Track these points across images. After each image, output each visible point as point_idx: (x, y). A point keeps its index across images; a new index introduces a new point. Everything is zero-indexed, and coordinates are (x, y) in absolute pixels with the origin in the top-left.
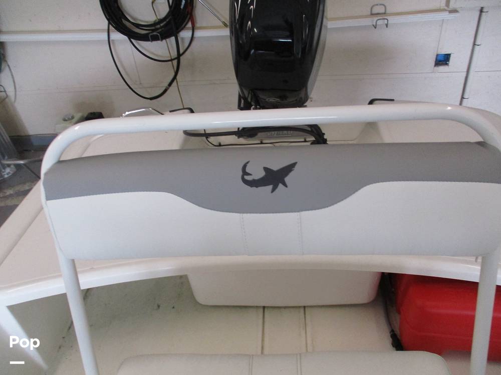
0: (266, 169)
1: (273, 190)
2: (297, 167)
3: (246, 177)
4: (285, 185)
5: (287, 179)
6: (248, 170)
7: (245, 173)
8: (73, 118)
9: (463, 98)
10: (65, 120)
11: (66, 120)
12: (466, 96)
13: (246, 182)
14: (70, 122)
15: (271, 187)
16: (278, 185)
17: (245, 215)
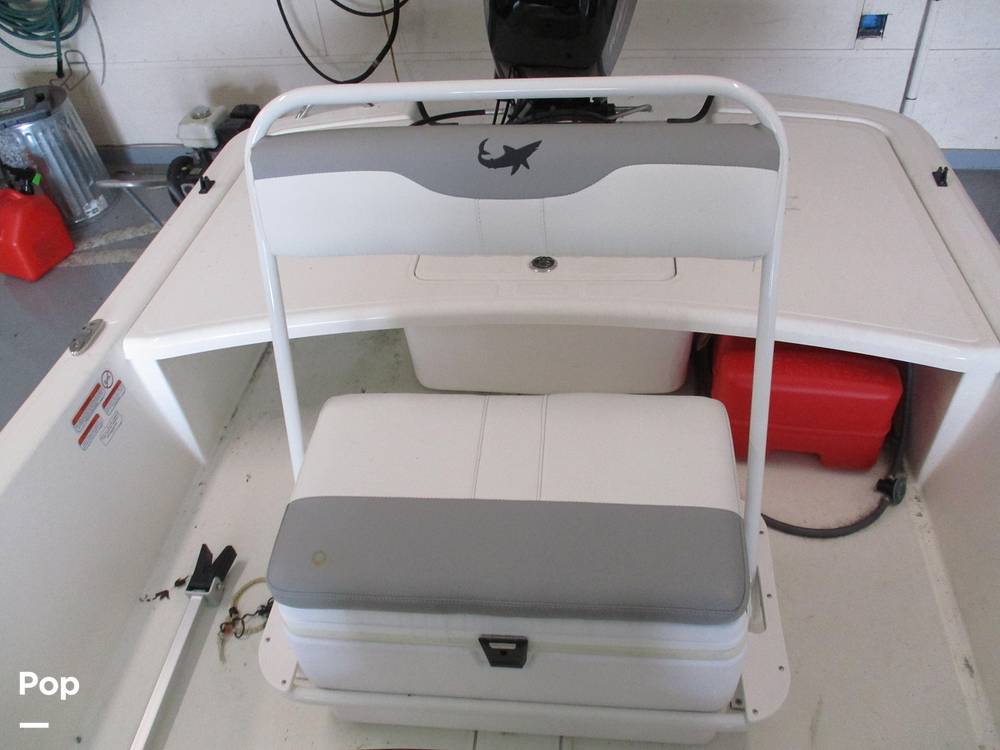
0: (506, 148)
1: (513, 172)
2: (541, 145)
3: (483, 156)
4: (527, 166)
5: (529, 160)
6: (486, 149)
7: (482, 151)
8: (208, 114)
9: (906, 98)
10: (195, 117)
11: (198, 118)
12: (911, 95)
13: (482, 161)
14: (206, 122)
15: (511, 168)
16: (518, 166)
17: (481, 201)
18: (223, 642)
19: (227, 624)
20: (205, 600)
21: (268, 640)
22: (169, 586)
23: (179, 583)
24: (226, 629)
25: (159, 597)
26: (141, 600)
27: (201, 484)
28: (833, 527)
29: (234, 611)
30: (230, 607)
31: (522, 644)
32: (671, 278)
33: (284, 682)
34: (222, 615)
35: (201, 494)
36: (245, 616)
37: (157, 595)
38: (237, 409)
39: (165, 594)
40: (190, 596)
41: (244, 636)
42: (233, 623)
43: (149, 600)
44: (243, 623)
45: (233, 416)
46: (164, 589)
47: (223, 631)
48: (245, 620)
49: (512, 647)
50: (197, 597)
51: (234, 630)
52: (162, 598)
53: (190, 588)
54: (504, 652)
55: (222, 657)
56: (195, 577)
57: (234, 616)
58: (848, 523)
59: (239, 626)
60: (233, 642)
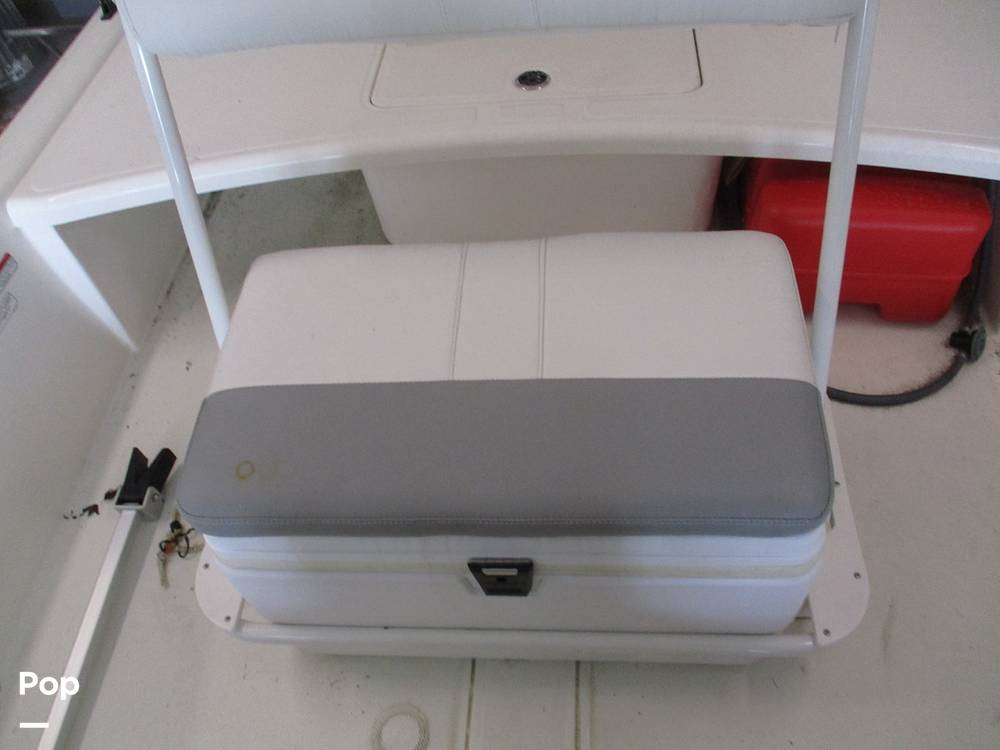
18: (164, 563)
19: (166, 542)
20: (140, 514)
21: (207, 566)
22: (98, 499)
23: (109, 496)
24: (167, 548)
25: (87, 513)
26: (66, 518)
27: (132, 375)
28: (896, 393)
29: (176, 525)
30: (171, 521)
31: (526, 568)
32: (696, 89)
33: (228, 618)
34: (162, 532)
35: (133, 387)
36: (189, 531)
37: (84, 510)
38: (172, 285)
39: (94, 509)
40: (120, 511)
41: (188, 555)
42: (175, 540)
43: (75, 518)
44: (187, 540)
45: (169, 292)
46: (91, 504)
47: (164, 550)
48: (189, 536)
49: (513, 572)
50: (129, 513)
51: (177, 548)
52: (90, 514)
53: (121, 502)
54: (502, 579)
55: (165, 582)
56: (126, 488)
57: (176, 531)
58: (916, 388)
59: (183, 543)
60: (176, 563)
